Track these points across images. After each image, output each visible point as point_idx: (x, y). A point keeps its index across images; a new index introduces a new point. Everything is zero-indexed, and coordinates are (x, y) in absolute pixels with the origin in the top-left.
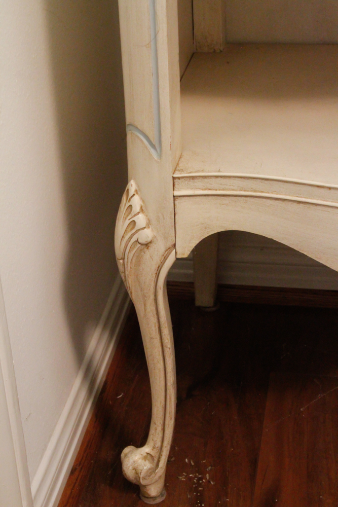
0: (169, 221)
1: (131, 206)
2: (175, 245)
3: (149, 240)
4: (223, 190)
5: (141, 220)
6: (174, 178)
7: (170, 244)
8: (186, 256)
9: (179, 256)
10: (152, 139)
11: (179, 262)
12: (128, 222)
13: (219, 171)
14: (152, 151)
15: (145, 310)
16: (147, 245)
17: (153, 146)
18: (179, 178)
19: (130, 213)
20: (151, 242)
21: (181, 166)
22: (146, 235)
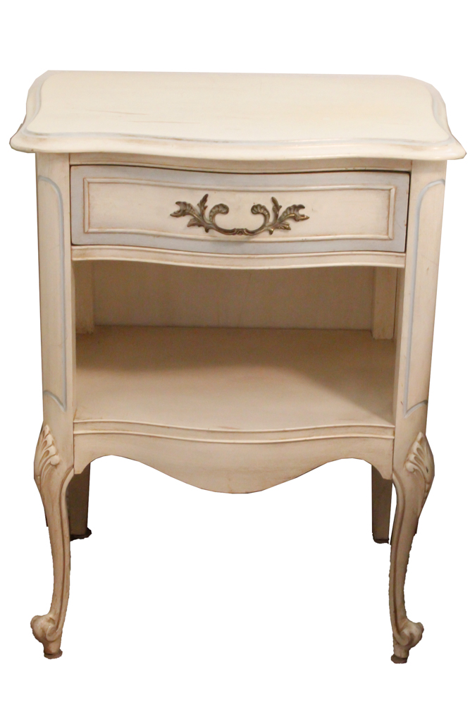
0: (70, 450)
1: (46, 442)
2: (73, 466)
3: (57, 462)
4: (104, 430)
5: (52, 450)
6: (74, 423)
7: (70, 464)
8: (80, 473)
9: (76, 473)
10: (61, 399)
11: (76, 476)
12: (44, 451)
13: (101, 418)
14: (61, 407)
15: (53, 510)
16: (56, 466)
17: (61, 404)
18: (77, 423)
19: (45, 445)
20: (58, 464)
21: (77, 416)
22: (55, 459)
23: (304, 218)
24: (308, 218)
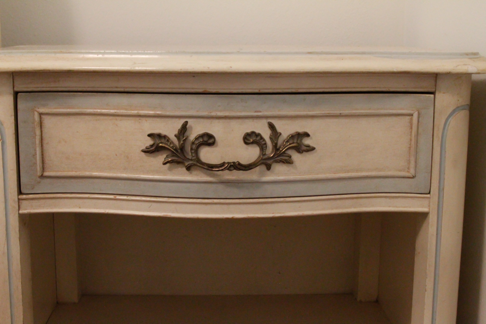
23: (310, 149)
24: (313, 149)
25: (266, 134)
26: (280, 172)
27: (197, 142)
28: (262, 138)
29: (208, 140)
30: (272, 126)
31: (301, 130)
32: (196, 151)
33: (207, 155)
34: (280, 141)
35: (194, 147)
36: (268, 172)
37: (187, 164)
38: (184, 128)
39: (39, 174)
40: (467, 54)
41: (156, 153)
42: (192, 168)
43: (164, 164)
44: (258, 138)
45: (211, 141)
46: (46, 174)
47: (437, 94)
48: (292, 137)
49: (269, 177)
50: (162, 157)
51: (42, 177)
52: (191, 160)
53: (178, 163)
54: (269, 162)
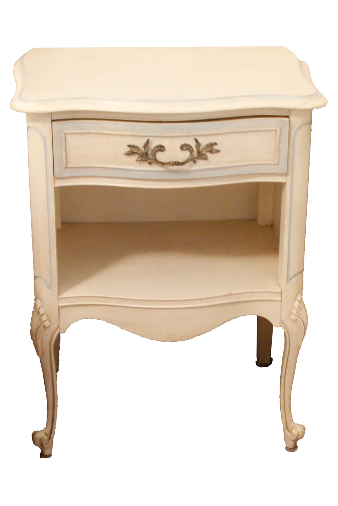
25: (193, 144)
26: (201, 164)
27: (155, 150)
28: (191, 147)
29: (161, 148)
30: (196, 140)
31: (213, 141)
32: (155, 155)
33: (160, 156)
34: (201, 148)
35: (153, 152)
36: (194, 165)
37: (149, 161)
38: (148, 142)
39: (65, 166)
40: (307, 96)
41: (132, 155)
42: (152, 164)
43: (137, 161)
44: (189, 147)
45: (162, 149)
46: (68, 166)
47: (290, 118)
48: (208, 146)
49: (195, 167)
50: (135, 157)
51: (66, 168)
52: (152, 159)
53: (144, 161)
54: (195, 160)
